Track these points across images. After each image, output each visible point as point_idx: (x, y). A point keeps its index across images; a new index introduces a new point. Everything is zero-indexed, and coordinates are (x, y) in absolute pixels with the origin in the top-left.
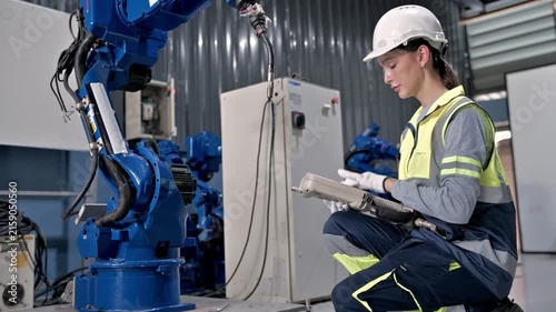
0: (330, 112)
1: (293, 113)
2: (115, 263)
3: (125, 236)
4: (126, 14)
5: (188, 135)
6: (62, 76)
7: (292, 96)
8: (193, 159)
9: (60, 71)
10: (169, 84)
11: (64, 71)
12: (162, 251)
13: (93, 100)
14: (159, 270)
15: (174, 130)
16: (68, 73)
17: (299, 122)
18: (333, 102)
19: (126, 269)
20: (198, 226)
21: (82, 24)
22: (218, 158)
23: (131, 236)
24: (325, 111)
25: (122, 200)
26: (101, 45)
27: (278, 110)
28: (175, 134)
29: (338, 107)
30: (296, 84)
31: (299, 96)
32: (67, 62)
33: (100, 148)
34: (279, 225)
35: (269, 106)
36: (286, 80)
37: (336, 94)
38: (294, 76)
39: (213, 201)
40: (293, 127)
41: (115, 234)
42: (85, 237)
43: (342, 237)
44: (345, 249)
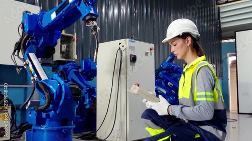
0: (149, 54)
1: (131, 56)
2: (43, 128)
3: (48, 116)
4: (42, 24)
5: (82, 59)
6: (16, 53)
7: (130, 47)
8: (84, 71)
9: (15, 51)
11: (17, 51)
12: (64, 122)
13: (30, 60)
14: (63, 131)
15: (75, 57)
16: (19, 52)
17: (134, 59)
18: (151, 49)
19: (49, 131)
20: (85, 103)
21: (24, 30)
23: (51, 116)
24: (147, 54)
25: (47, 101)
26: (32, 39)
27: (124, 53)
28: (76, 58)
29: (153, 51)
30: (133, 42)
31: (134, 47)
32: (18, 47)
33: (36, 79)
34: (122, 106)
35: (119, 52)
36: (128, 40)
37: (152, 46)
38: (132, 38)
39: (92, 92)
40: (131, 62)
41: (44, 115)
42: (30, 115)
43: (149, 121)
44: (151, 126)
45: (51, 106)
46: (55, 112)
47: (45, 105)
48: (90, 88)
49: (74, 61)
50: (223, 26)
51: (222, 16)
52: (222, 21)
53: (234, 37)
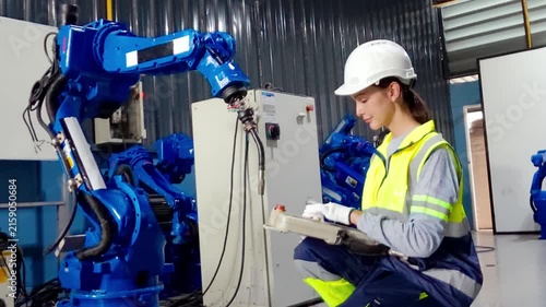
0: (305, 119)
1: (267, 125)
2: (96, 295)
3: (106, 269)
7: (266, 107)
10: (138, 86)
12: (141, 279)
14: (140, 299)
15: (144, 133)
17: (274, 133)
18: (308, 109)
19: (107, 301)
20: (172, 233)
22: (190, 161)
23: (112, 269)
24: (300, 119)
25: (104, 236)
28: (145, 136)
29: (313, 114)
30: (269, 96)
31: (273, 107)
34: (256, 235)
36: (258, 92)
37: (311, 101)
38: (266, 87)
39: (187, 208)
40: (268, 138)
41: (98, 267)
42: (67, 270)
43: (316, 263)
44: (319, 275)
45: (113, 246)
46: (122, 258)
47: (102, 245)
48: (181, 200)
49: (140, 141)
50: (451, 49)
51: (447, 26)
52: (448, 37)
53: (476, 71)
